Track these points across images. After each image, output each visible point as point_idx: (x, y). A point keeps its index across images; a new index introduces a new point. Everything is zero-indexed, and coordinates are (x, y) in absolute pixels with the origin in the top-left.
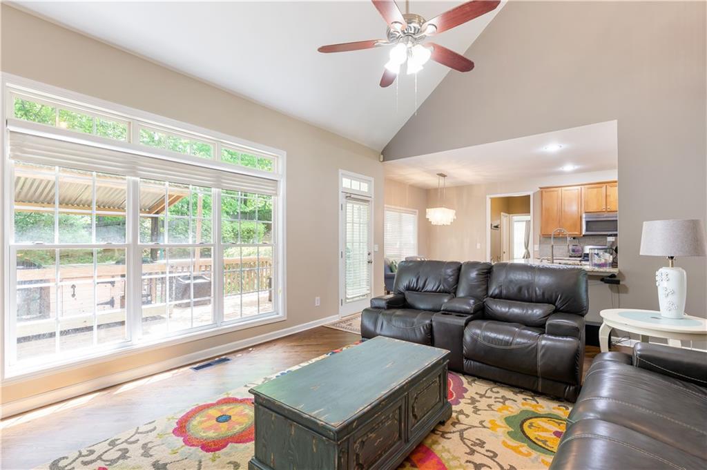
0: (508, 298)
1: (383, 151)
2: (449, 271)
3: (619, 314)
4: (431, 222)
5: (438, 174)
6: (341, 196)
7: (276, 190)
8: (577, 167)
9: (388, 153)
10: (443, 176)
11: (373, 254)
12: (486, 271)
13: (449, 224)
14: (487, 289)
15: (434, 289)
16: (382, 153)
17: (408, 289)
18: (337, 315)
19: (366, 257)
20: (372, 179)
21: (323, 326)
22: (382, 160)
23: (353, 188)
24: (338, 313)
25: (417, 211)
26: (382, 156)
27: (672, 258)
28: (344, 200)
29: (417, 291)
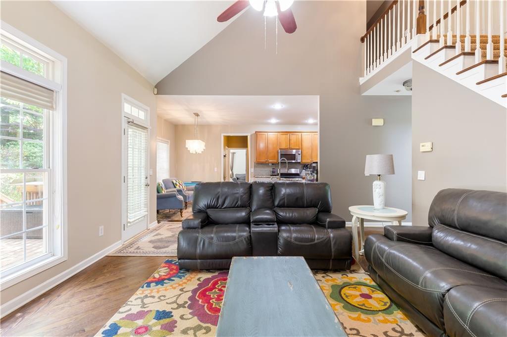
0: (288, 206)
1: (156, 85)
2: (241, 190)
3: (359, 208)
4: (189, 151)
5: (194, 114)
6: (124, 121)
7: (51, 102)
8: (278, 121)
9: (161, 88)
10: (197, 115)
11: (149, 178)
12: (270, 188)
13: (201, 153)
14: (273, 202)
15: (233, 205)
16: (156, 87)
17: (209, 207)
18: (120, 241)
19: (143, 181)
20: (148, 109)
21: (106, 256)
22: (156, 92)
23: (133, 114)
24: (121, 239)
25: (169, 141)
26: (156, 89)
27: (380, 175)
28: (127, 125)
29: (217, 208)
